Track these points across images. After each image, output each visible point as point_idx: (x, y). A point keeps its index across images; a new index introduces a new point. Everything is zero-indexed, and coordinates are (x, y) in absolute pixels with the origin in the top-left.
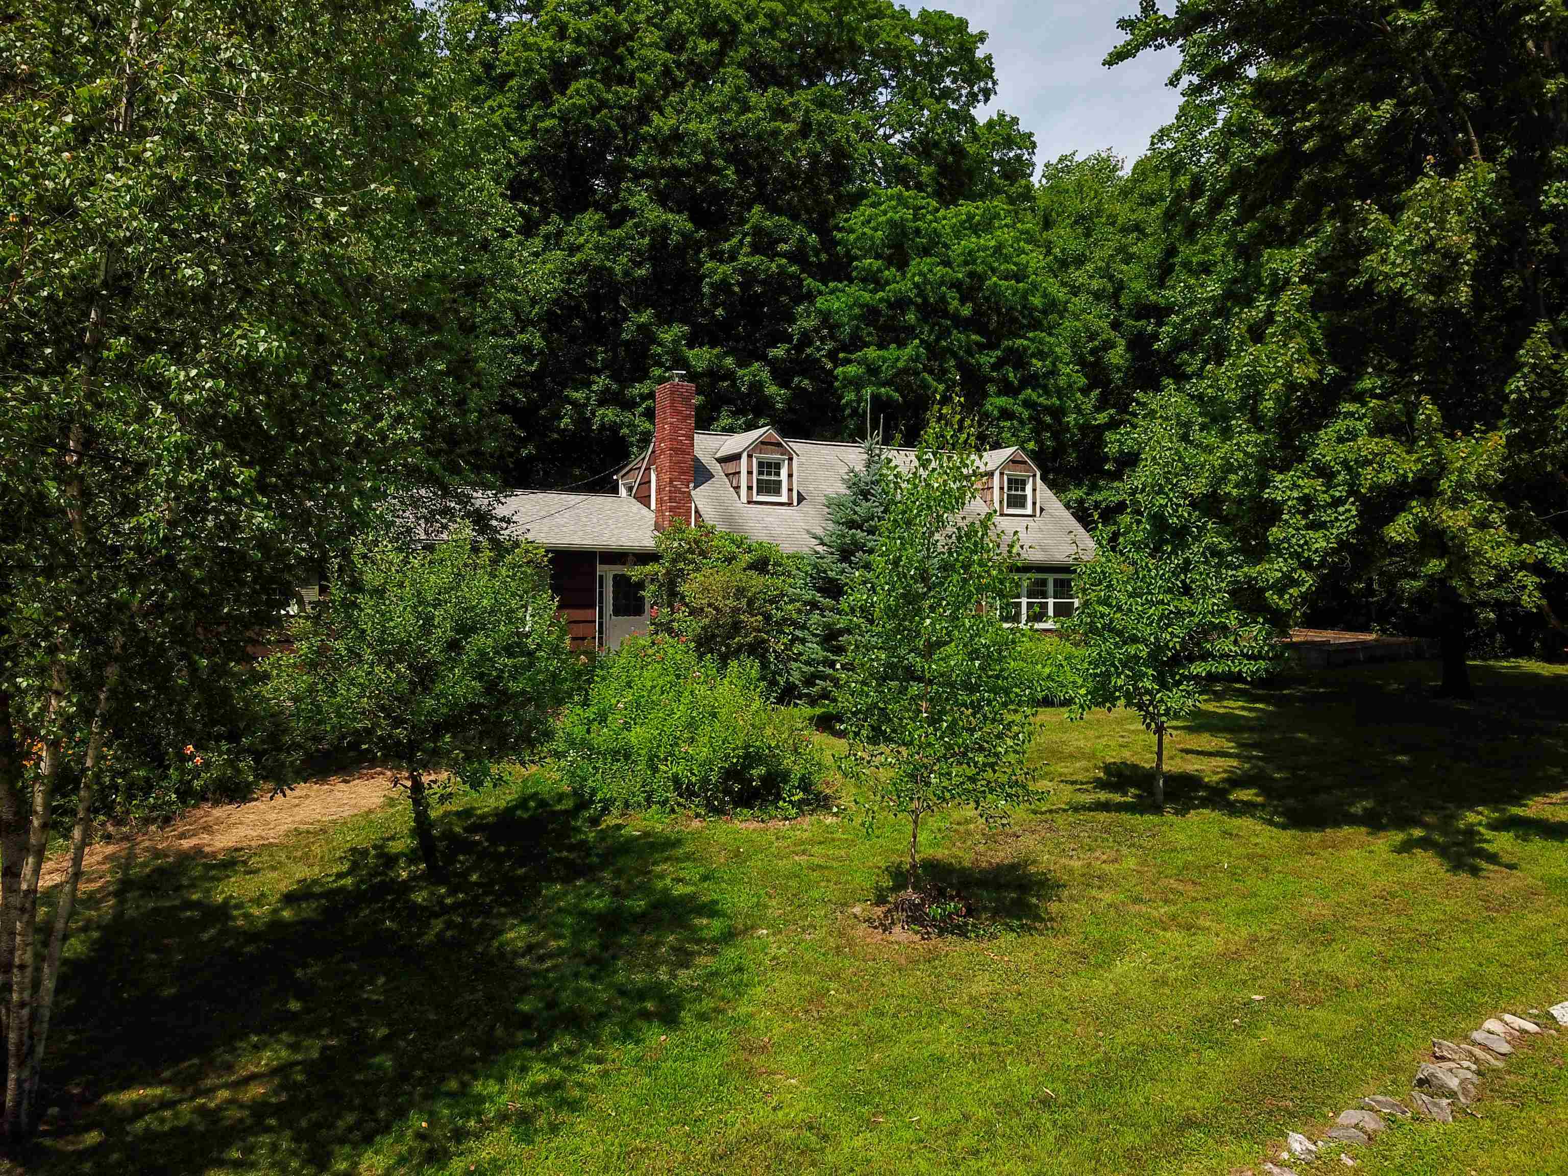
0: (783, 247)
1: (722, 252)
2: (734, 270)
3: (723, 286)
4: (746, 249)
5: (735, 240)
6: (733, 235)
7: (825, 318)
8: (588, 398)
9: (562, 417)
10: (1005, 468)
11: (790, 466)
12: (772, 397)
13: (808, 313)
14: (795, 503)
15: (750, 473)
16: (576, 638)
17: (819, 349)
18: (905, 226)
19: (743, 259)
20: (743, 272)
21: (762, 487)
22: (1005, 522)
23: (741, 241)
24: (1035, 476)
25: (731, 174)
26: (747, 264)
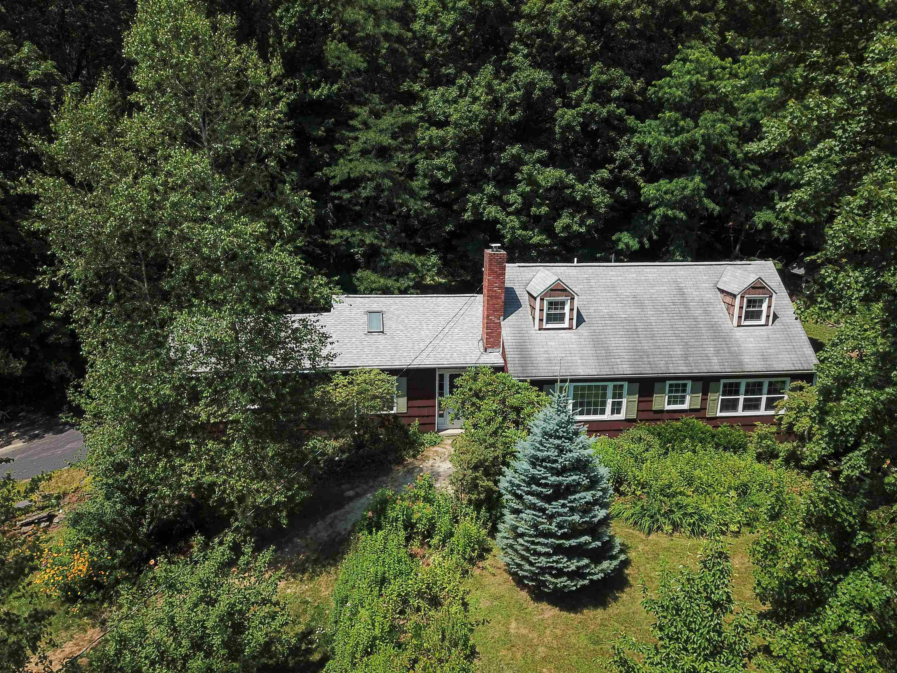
0: (616, 93)
1: (571, 100)
2: (578, 114)
3: (568, 127)
4: (588, 97)
5: (580, 90)
6: (580, 85)
7: (641, 148)
8: (482, 199)
9: (466, 211)
10: (745, 293)
11: (572, 303)
12: (599, 203)
13: (629, 142)
14: (574, 327)
15: (541, 310)
16: (423, 416)
17: (634, 170)
18: (700, 85)
19: (584, 106)
20: (583, 115)
21: (551, 318)
22: (740, 333)
23: (585, 91)
24: (771, 297)
25: (580, 39)
26: (587, 110)
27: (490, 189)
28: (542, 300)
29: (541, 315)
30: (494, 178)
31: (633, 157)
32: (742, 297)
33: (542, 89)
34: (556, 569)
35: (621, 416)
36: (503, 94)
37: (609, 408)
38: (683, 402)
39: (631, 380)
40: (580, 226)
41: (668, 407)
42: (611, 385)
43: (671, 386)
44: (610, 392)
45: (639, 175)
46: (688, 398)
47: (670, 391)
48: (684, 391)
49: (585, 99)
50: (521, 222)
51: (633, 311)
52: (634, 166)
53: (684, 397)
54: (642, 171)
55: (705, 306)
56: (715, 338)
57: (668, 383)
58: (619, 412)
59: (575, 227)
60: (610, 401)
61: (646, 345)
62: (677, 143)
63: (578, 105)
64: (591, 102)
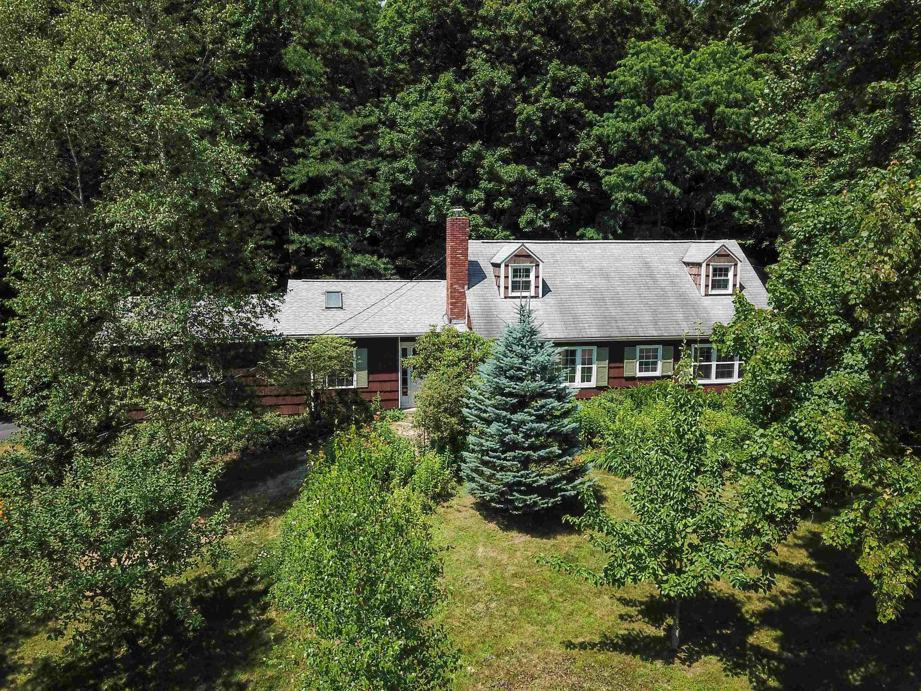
0: (574, 89)
1: (531, 96)
2: (537, 109)
3: (528, 121)
4: (547, 93)
5: (539, 87)
6: (538, 83)
7: (599, 139)
8: (445, 201)
9: (430, 213)
10: (710, 261)
11: (537, 271)
12: (561, 197)
13: (588, 136)
14: (541, 295)
15: (506, 277)
16: (385, 392)
17: (595, 162)
18: (653, 72)
19: (543, 101)
20: (543, 110)
21: (515, 287)
22: (707, 302)
23: (544, 87)
24: (736, 265)
25: (538, 39)
26: (546, 104)
27: (452, 190)
28: (507, 266)
29: (506, 282)
30: (457, 180)
31: (593, 149)
32: (708, 265)
33: (502, 87)
34: (525, 485)
35: (593, 384)
36: (462, 93)
37: (578, 375)
38: (655, 370)
39: (600, 344)
40: (545, 222)
41: (639, 374)
42: (579, 350)
43: (641, 351)
44: (579, 358)
45: (600, 167)
46: (660, 364)
47: (641, 357)
48: (656, 357)
49: (544, 95)
50: (485, 220)
51: (601, 282)
52: (595, 158)
53: (655, 363)
54: (603, 162)
55: (672, 278)
56: (683, 306)
57: (638, 348)
58: (589, 380)
59: (539, 223)
60: (579, 367)
61: (613, 311)
62: (634, 129)
63: (537, 101)
64: (549, 97)
